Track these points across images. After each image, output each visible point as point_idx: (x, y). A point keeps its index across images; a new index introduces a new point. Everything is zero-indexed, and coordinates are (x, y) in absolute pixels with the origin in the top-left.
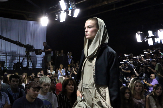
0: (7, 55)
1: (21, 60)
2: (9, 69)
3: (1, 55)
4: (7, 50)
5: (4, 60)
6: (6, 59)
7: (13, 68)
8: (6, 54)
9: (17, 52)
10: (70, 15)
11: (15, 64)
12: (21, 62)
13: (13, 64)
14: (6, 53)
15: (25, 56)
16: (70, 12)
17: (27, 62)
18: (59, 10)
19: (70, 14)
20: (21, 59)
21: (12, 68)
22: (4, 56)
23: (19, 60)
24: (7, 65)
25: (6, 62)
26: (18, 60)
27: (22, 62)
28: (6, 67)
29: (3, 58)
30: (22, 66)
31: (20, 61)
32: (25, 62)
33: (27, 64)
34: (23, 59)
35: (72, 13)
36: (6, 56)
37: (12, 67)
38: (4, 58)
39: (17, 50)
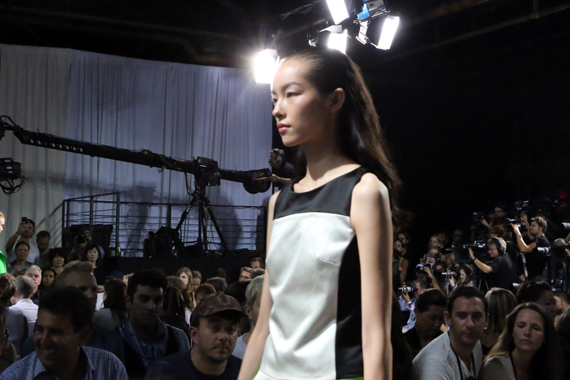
0: (122, 200)
1: (176, 218)
2: (127, 255)
3: (99, 200)
4: (119, 183)
5: (109, 220)
6: (118, 216)
7: (146, 251)
8: (118, 199)
9: (158, 189)
10: (364, 42)
11: (151, 233)
12: (174, 227)
13: (145, 235)
14: (116, 193)
15: (192, 204)
16: (364, 27)
17: (197, 229)
18: (320, 22)
19: (362, 38)
20: (177, 214)
21: (140, 250)
22: (110, 206)
23: (169, 218)
24: (121, 239)
25: (117, 229)
26: (164, 221)
27: (179, 226)
28: (116, 249)
29: (106, 213)
30: (179, 243)
31: (172, 222)
32: (191, 228)
33: (197, 235)
34: (184, 216)
35: (373, 34)
36: (118, 203)
37: (141, 247)
38: (110, 213)
39: (159, 182)
